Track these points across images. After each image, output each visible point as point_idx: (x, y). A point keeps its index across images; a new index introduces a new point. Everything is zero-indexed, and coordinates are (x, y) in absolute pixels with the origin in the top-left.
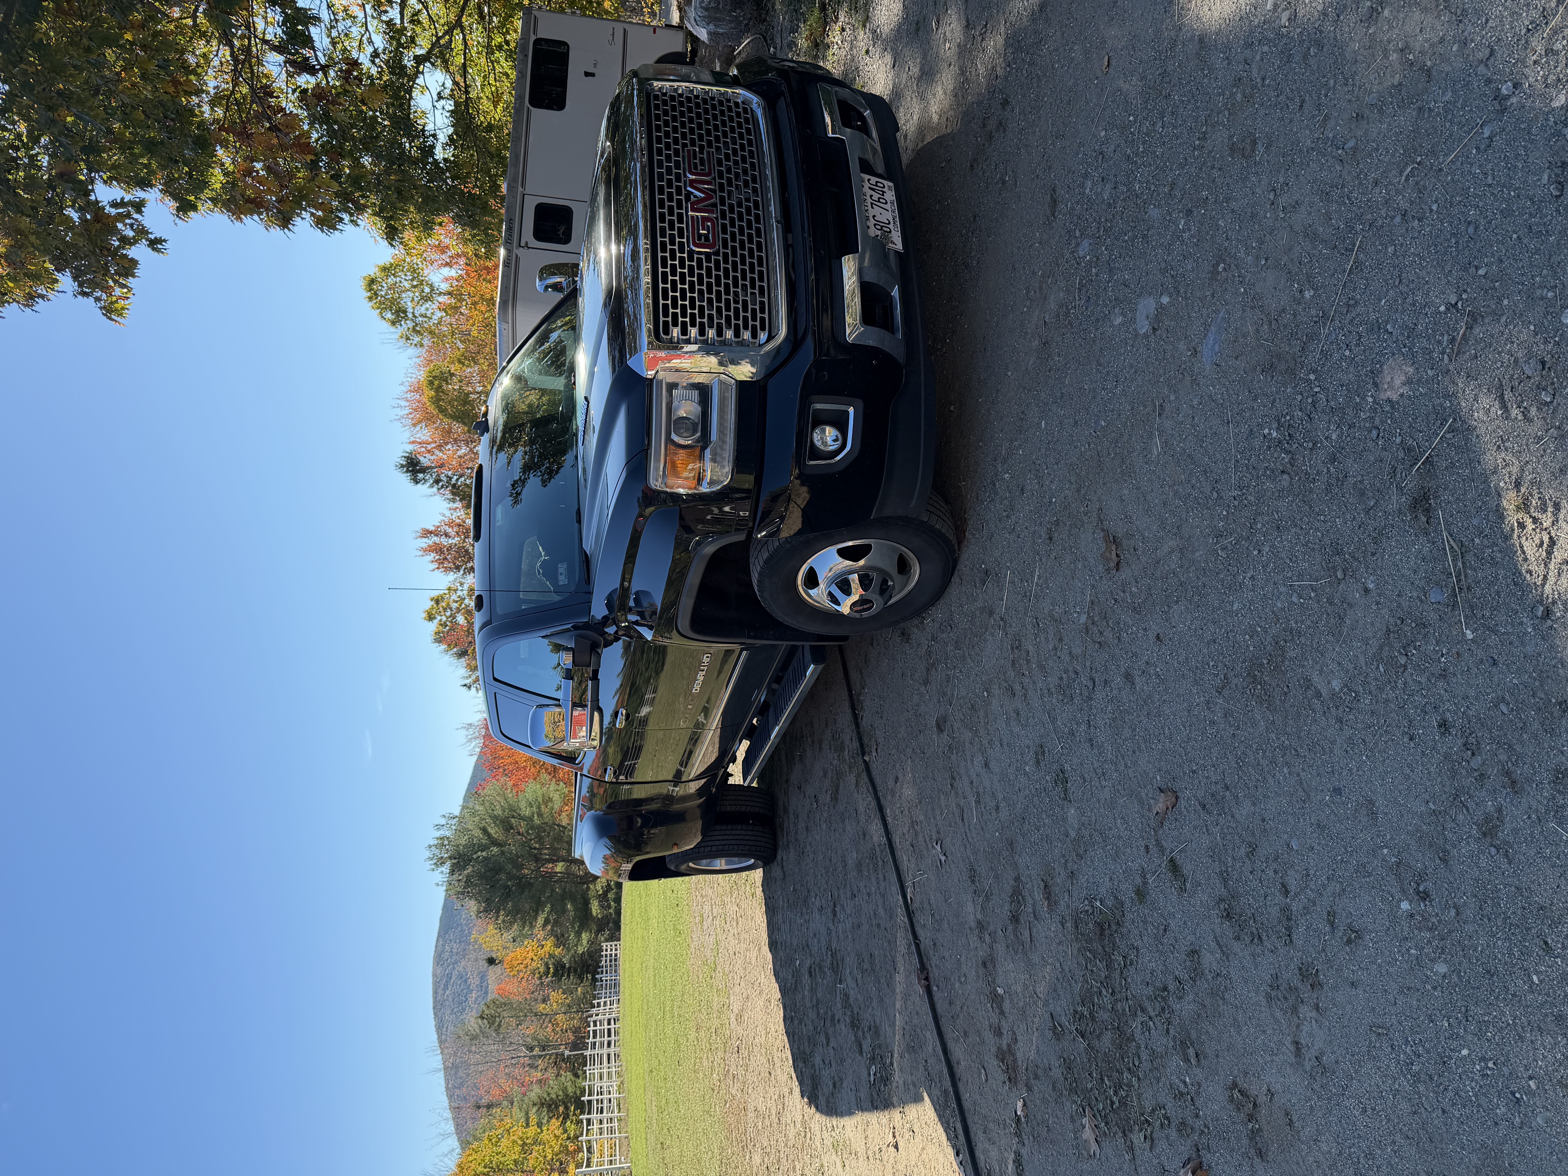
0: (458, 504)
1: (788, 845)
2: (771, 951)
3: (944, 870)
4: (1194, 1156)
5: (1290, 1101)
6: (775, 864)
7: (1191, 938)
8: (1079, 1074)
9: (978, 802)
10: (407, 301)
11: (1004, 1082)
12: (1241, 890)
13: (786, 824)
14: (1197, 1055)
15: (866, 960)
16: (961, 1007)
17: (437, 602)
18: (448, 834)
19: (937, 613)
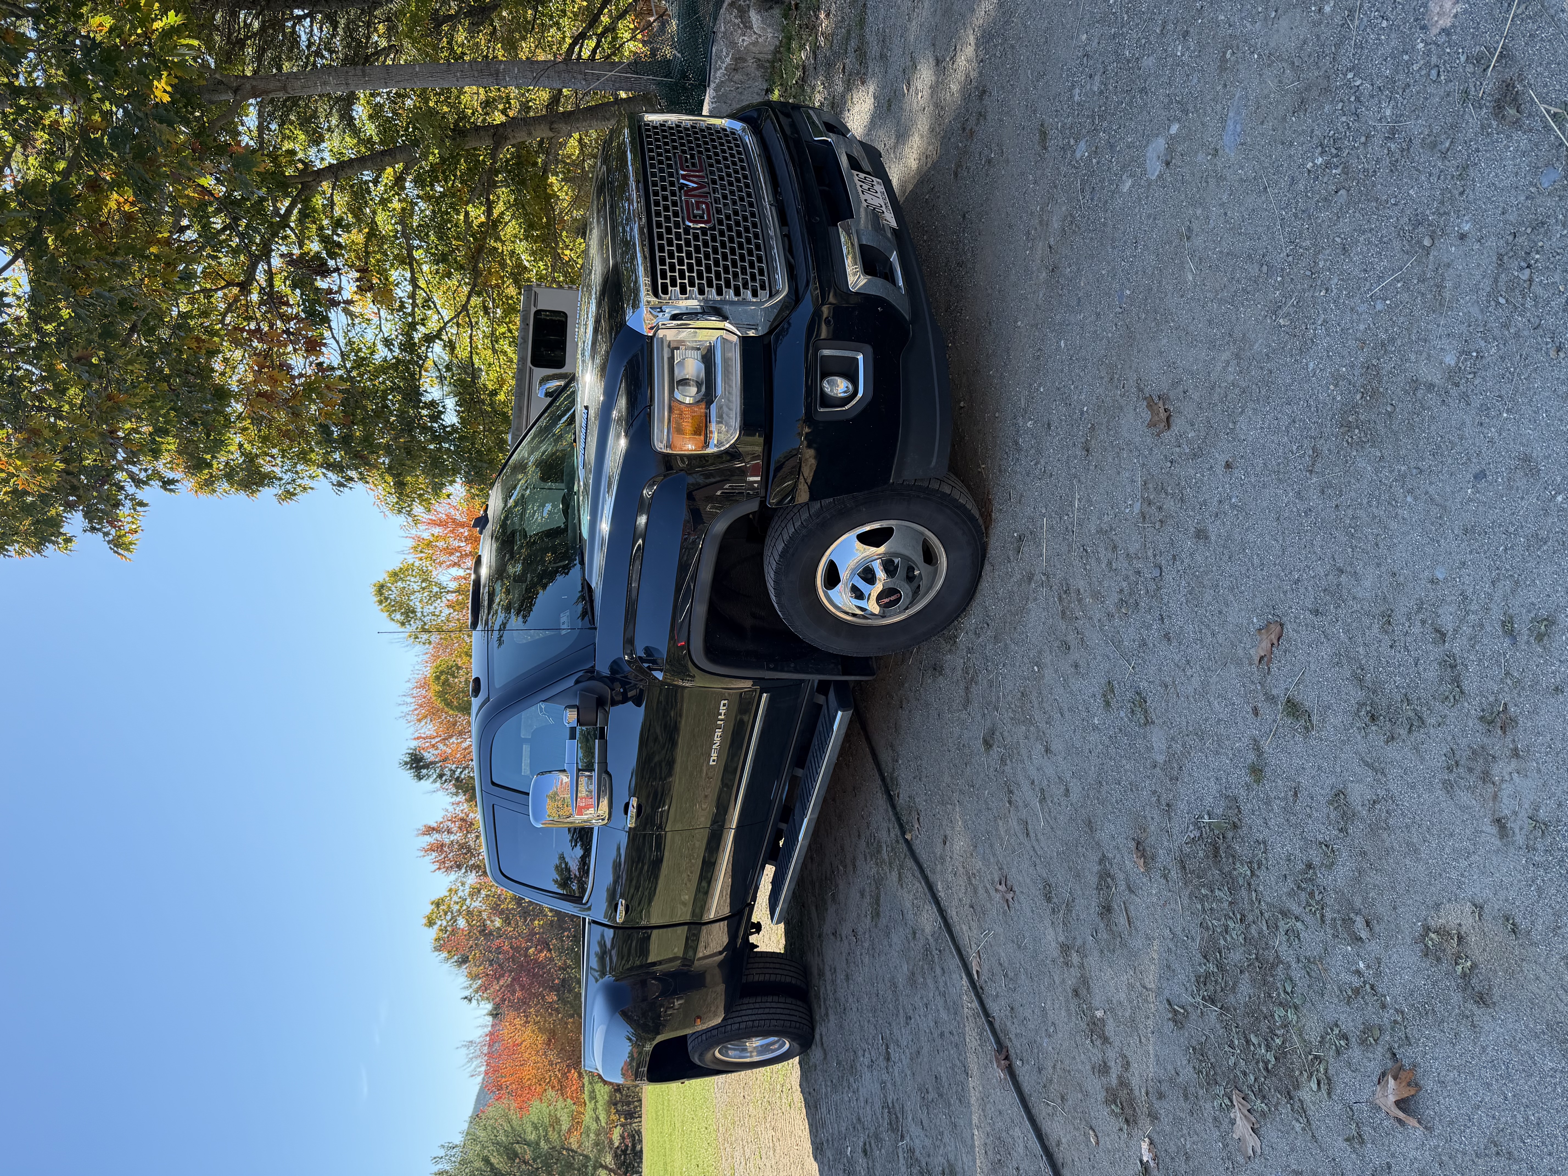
0: (461, 798)
1: (827, 1015)
2: (816, 1159)
3: (1013, 912)
4: (1390, 1064)
5: (1507, 900)
6: (813, 1047)
7: (1332, 780)
8: (1216, 1056)
9: (1043, 800)
10: (416, 602)
11: (1121, 1129)
12: (1383, 677)
13: (822, 990)
14: (1368, 924)
15: (930, 1090)
16: (1054, 1067)
17: (438, 905)
18: (447, 1167)
19: (971, 620)
